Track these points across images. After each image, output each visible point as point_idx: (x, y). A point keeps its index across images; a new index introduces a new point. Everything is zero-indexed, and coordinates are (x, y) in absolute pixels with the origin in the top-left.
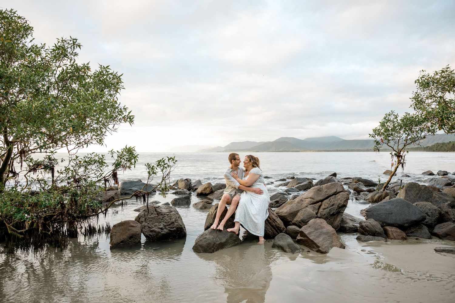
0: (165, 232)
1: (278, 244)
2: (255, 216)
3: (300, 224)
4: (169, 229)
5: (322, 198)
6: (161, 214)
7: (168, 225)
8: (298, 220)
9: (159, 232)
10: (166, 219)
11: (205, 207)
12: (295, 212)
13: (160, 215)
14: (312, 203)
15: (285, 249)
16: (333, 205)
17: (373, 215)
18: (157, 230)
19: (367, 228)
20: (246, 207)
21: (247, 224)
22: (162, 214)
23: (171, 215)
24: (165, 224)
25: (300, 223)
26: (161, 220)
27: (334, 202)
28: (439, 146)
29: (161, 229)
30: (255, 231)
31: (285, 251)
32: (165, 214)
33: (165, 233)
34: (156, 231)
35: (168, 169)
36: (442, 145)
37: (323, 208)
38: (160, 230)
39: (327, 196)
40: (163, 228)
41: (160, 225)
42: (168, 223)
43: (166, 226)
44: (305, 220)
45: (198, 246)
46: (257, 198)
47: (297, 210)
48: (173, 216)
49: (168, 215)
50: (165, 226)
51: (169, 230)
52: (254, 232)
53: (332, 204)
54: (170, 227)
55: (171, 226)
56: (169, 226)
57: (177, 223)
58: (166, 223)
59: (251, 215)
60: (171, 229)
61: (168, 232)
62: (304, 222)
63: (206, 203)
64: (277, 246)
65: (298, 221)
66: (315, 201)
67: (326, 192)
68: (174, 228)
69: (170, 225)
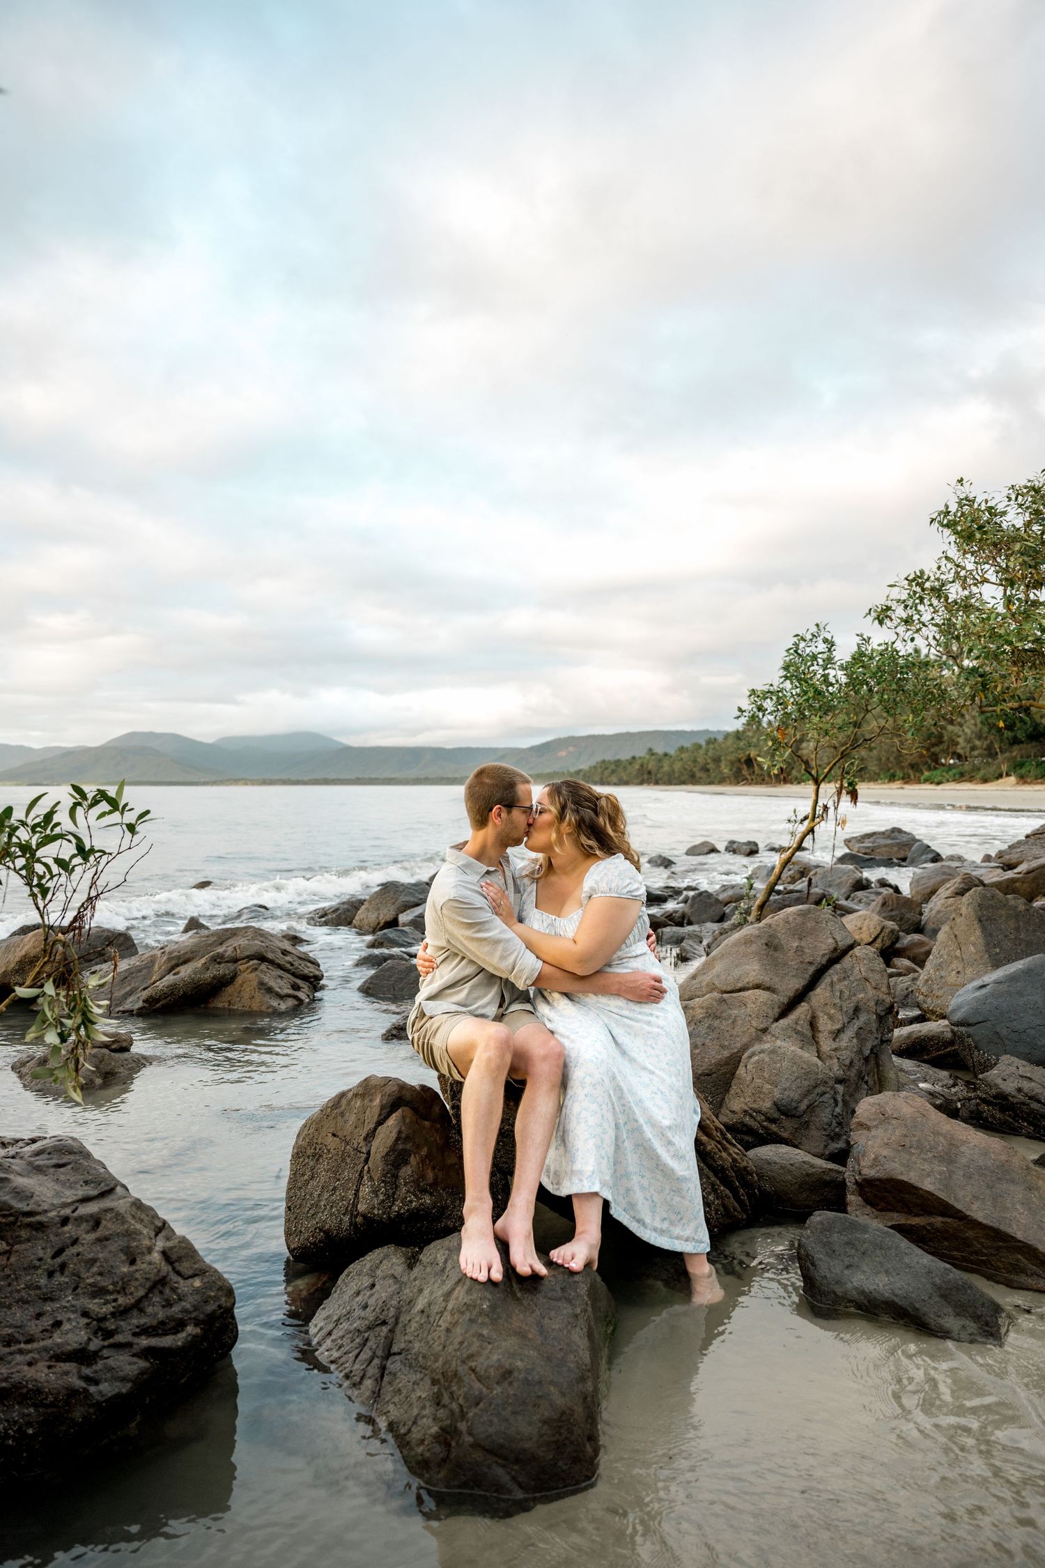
0: (124, 1379)
1: (863, 1292)
2: (669, 1134)
3: (774, 1127)
4: (144, 1342)
5: (795, 980)
6: (30, 1225)
7: (122, 1313)
8: (754, 1106)
9: (72, 1393)
10: (94, 1261)
11: (107, 1073)
12: (719, 1064)
13: (24, 1234)
14: (777, 1011)
15: (932, 1319)
16: (857, 1010)
17: (999, 1038)
18: (43, 1375)
19: (1035, 1105)
20: (618, 1089)
21: (628, 1190)
22: (40, 1227)
23: (119, 1218)
24: (97, 1307)
25: (773, 1121)
26: (51, 1274)
27: (855, 995)
28: (607, 769)
29: (82, 1356)
30: (665, 1225)
31: (944, 1334)
32: (65, 1221)
33: (125, 1388)
34: (39, 1391)
35: (82, 877)
36: (613, 767)
37: (830, 1032)
38: (71, 1376)
39: (812, 969)
40: (93, 1347)
41: (46, 1322)
42: (123, 1290)
43: (111, 1325)
44: (794, 1104)
45: (478, 1456)
46: (649, 1023)
47: (726, 1053)
48: (138, 1226)
49: (96, 1222)
50: (104, 1319)
51: (147, 1353)
52: (662, 1232)
53: (849, 1006)
54: (143, 1321)
55: (156, 1311)
56: (136, 1320)
57: (197, 1283)
58: (99, 1292)
59: (649, 1132)
60: (167, 1341)
61: (142, 1372)
62: (793, 1116)
63: (106, 1051)
64: (859, 1306)
65: (759, 1112)
66: (783, 999)
67: (799, 950)
68: (180, 1325)
69: (138, 1306)
